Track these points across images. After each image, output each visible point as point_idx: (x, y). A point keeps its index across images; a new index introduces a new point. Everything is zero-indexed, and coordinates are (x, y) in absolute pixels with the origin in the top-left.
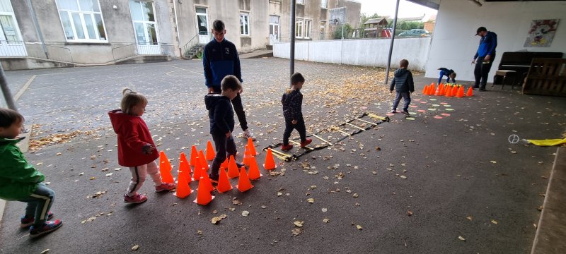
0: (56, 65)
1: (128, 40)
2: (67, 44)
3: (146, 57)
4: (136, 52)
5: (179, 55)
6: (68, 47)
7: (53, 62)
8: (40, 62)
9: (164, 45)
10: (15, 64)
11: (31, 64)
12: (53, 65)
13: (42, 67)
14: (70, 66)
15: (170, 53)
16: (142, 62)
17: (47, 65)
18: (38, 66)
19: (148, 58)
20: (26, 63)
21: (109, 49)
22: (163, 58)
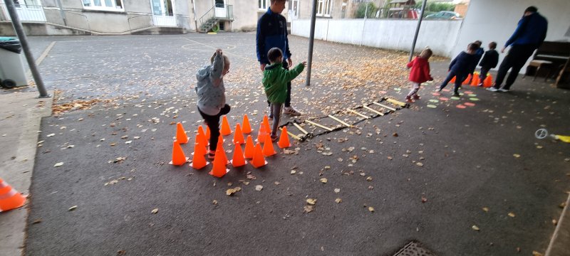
0: (74, 32)
1: (143, 10)
2: (84, 11)
3: (161, 28)
4: (151, 23)
5: (194, 28)
6: (85, 14)
7: (71, 29)
8: (59, 28)
9: (180, 17)
10: (35, 29)
11: (50, 31)
12: (71, 33)
13: (61, 34)
14: (88, 34)
15: (186, 26)
16: (158, 33)
17: (65, 32)
18: (56, 32)
19: (163, 30)
20: (45, 29)
21: (125, 18)
22: (178, 30)
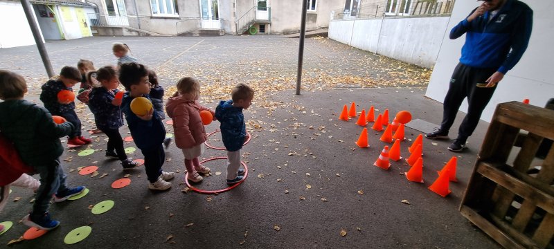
0: (139, 34)
1: (194, 15)
2: (152, 18)
4: (199, 26)
5: (234, 31)
8: (131, 31)
9: (223, 21)
10: (116, 32)
11: (125, 33)
14: (148, 35)
15: (228, 30)
16: (198, 35)
19: (203, 32)
20: (122, 32)
21: (177, 22)
